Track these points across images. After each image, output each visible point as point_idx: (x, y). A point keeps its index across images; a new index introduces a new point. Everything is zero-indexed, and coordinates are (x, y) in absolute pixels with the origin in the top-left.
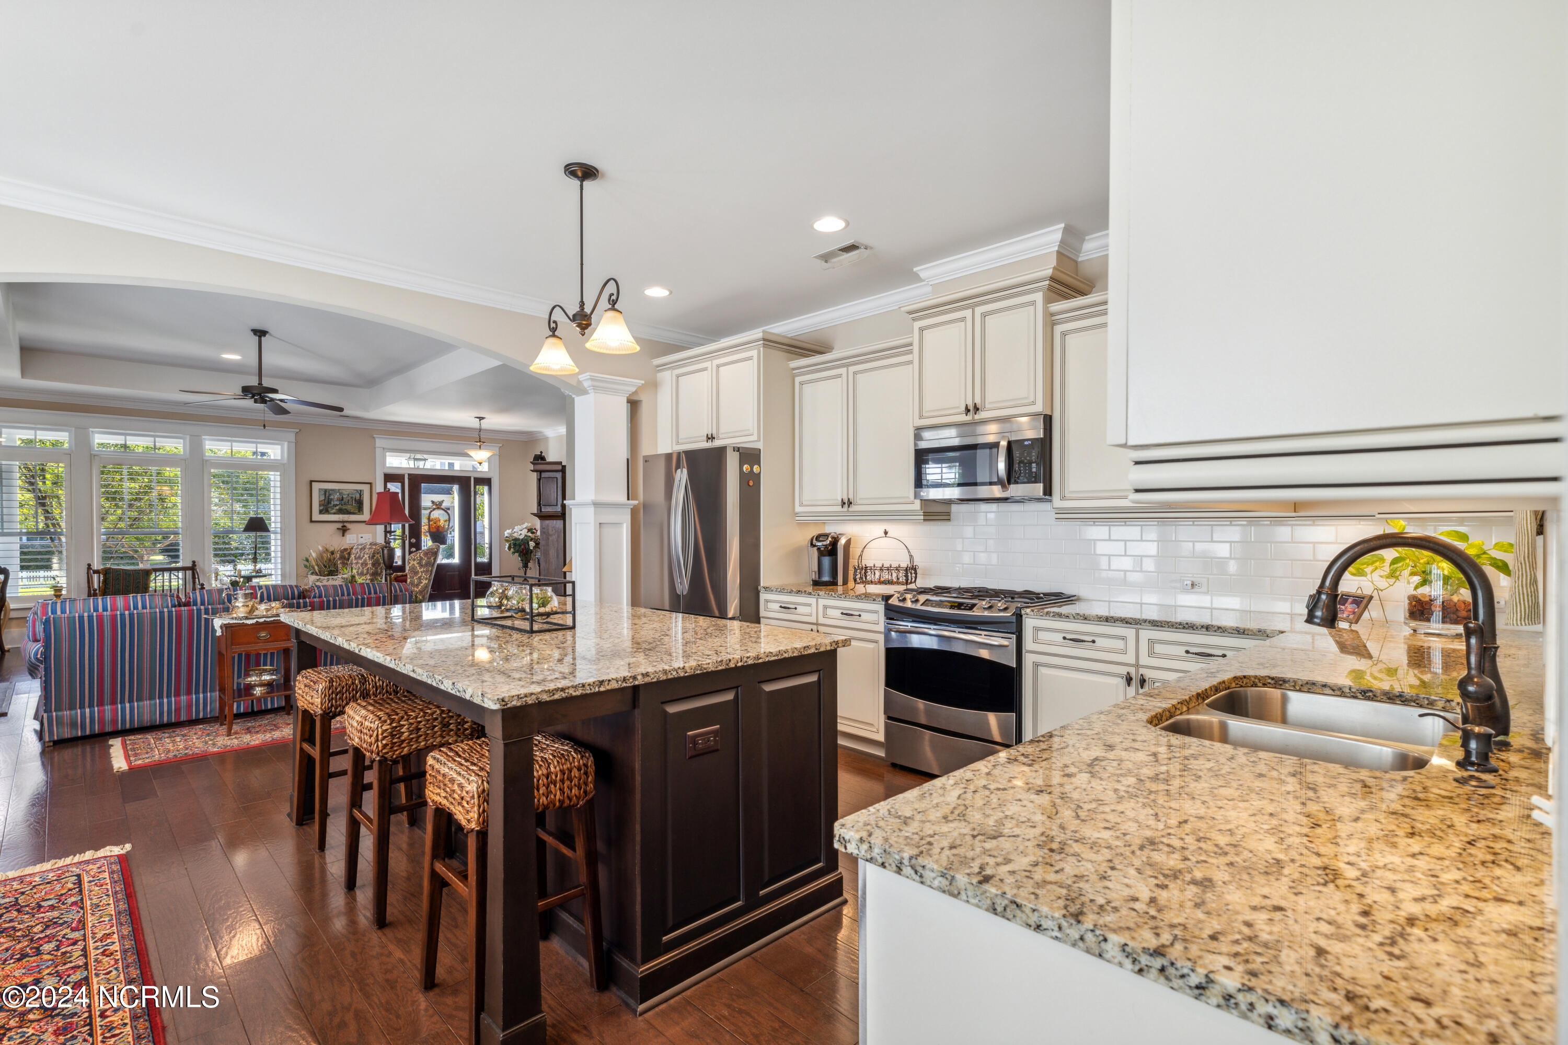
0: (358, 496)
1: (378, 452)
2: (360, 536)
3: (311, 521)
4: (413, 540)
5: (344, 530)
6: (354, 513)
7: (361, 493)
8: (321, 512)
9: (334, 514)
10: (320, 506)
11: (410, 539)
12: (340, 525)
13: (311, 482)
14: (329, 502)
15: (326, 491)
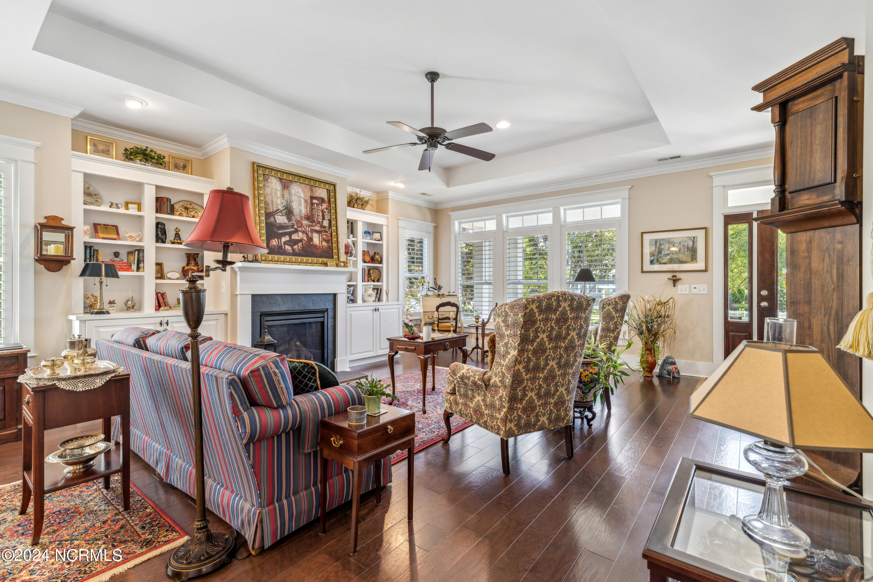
0: (690, 244)
1: (717, 192)
2: (693, 286)
3: (643, 272)
4: (764, 293)
5: (675, 281)
6: (686, 262)
7: (694, 240)
8: (652, 262)
9: (665, 263)
10: (651, 257)
11: (759, 290)
12: (670, 275)
13: (642, 233)
14: (660, 252)
15: (656, 241)
